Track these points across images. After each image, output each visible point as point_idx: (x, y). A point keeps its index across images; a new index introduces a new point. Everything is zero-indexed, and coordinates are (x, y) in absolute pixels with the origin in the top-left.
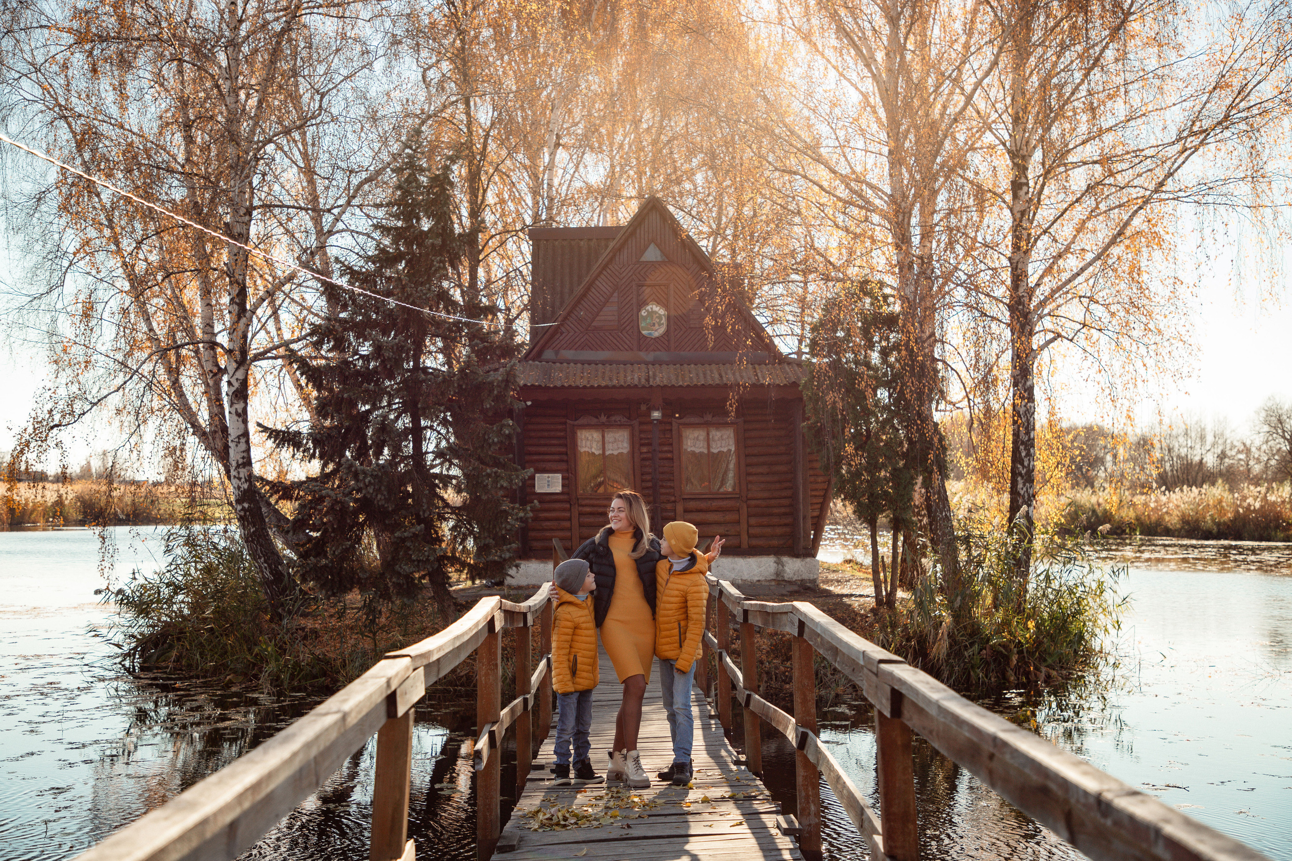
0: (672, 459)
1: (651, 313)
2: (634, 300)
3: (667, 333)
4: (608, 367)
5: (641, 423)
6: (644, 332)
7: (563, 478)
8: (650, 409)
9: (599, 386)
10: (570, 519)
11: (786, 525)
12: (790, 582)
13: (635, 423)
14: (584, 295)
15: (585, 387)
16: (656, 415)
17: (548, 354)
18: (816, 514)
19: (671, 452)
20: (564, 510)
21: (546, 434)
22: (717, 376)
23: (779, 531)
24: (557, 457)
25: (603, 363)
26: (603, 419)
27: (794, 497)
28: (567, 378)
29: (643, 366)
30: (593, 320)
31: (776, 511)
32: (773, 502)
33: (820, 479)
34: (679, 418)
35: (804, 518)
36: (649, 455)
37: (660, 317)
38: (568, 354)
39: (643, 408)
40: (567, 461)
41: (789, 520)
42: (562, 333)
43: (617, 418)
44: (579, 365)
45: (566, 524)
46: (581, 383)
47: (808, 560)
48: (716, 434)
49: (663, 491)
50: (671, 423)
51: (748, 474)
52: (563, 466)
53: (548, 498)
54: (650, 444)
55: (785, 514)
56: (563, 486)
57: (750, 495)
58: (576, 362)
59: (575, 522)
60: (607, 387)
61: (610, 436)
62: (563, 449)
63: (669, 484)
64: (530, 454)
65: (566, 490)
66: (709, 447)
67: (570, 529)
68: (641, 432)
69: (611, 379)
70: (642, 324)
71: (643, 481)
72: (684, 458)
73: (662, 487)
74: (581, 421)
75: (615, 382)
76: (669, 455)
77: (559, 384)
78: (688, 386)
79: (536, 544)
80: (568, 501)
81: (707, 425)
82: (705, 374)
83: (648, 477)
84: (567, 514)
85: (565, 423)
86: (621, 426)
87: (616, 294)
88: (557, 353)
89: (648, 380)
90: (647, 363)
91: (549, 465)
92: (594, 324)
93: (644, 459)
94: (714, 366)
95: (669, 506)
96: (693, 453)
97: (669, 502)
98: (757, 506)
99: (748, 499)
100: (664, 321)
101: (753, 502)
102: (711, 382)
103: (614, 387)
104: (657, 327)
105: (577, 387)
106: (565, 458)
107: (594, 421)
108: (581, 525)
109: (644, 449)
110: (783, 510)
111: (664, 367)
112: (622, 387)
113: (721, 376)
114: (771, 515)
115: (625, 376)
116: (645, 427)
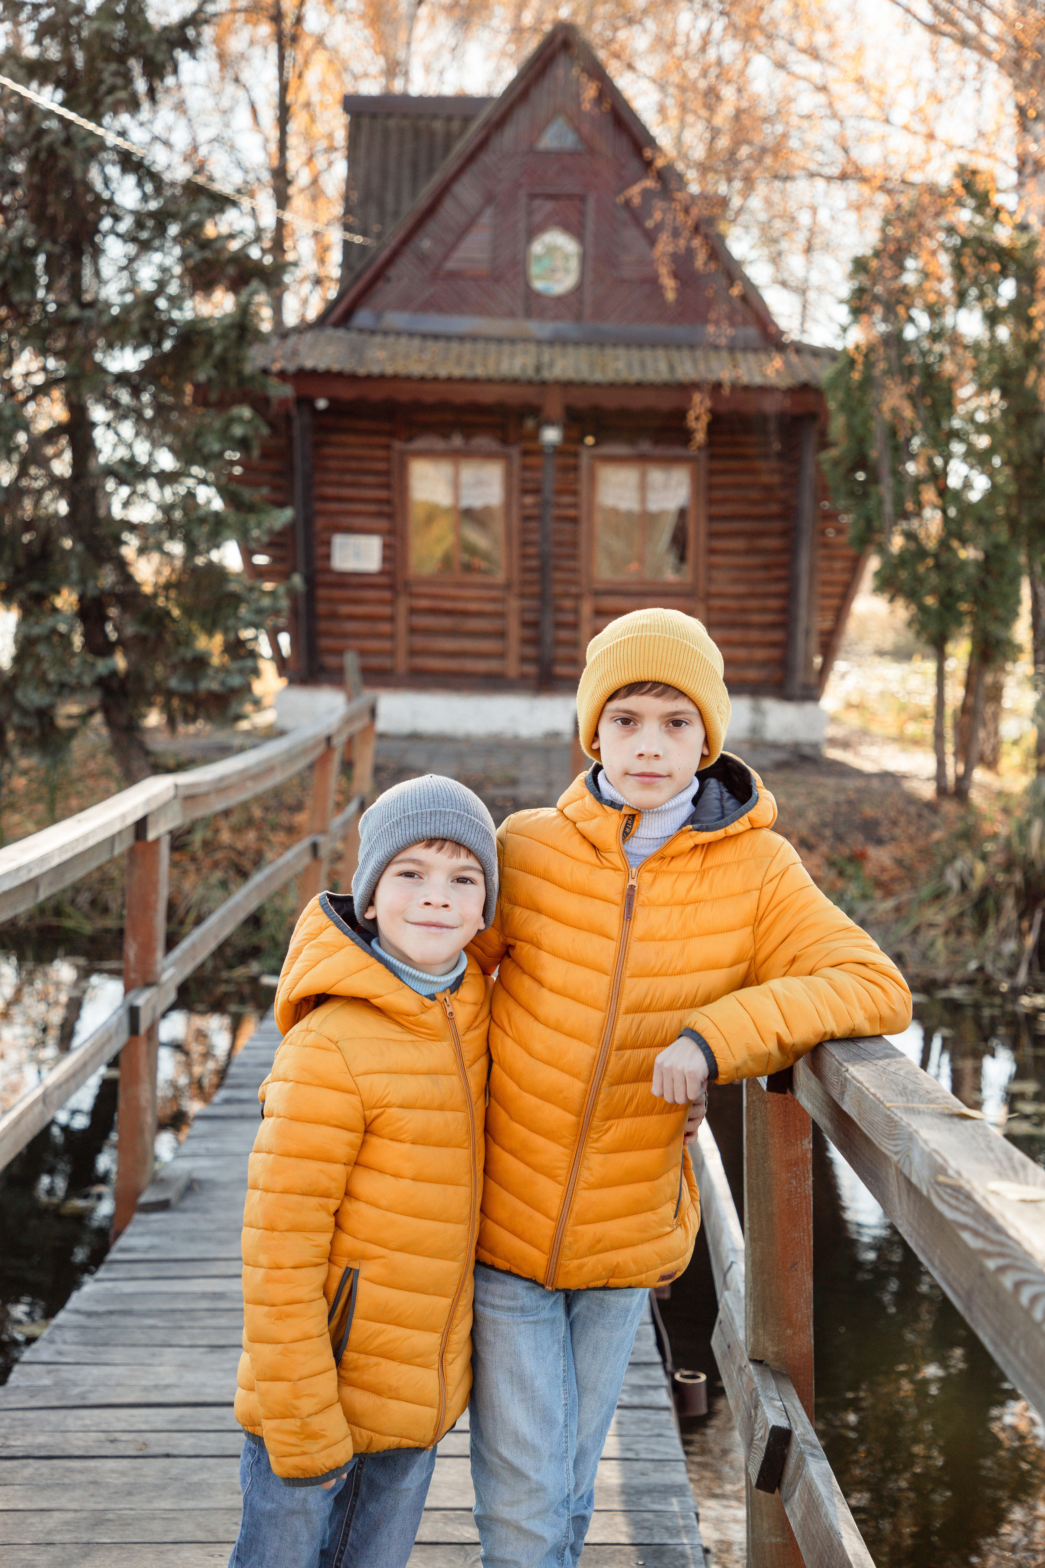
0: (575, 520)
1: (551, 250)
2: (522, 225)
3: (579, 288)
4: (468, 346)
5: (526, 453)
6: (539, 285)
7: (386, 546)
8: (539, 426)
9: (450, 380)
10: (391, 619)
11: (773, 645)
12: (775, 746)
13: (515, 452)
14: (431, 210)
15: (422, 379)
16: (551, 435)
17: (363, 317)
18: (827, 624)
19: (575, 506)
20: (382, 602)
21: (354, 465)
22: (663, 367)
23: (761, 654)
24: (372, 508)
25: (462, 338)
26: (457, 441)
27: (790, 596)
28: (393, 358)
29: (532, 348)
30: (446, 257)
31: (756, 618)
32: (753, 603)
33: (838, 565)
34: (597, 444)
35: (808, 633)
36: (535, 512)
37: (566, 257)
38: (396, 319)
39: (530, 424)
40: (390, 516)
41: (777, 636)
42: (388, 280)
43: (483, 442)
44: (417, 342)
45: (385, 627)
46: (417, 369)
47: (809, 708)
48: (656, 475)
49: (559, 575)
50: (576, 455)
51: (712, 551)
52: (383, 524)
53: (355, 580)
54: (536, 491)
55: (773, 626)
56: (385, 559)
57: (714, 589)
58: (411, 335)
59: (402, 624)
60: (462, 380)
61: (469, 472)
62: (382, 494)
63: (571, 564)
64: (325, 499)
65: (388, 567)
66: (643, 500)
67: (391, 636)
68: (525, 468)
69: (472, 365)
70: (535, 270)
71: (524, 556)
72: (598, 518)
73: (557, 568)
74: (420, 443)
75: (479, 371)
76: (571, 512)
77: (375, 370)
78: (612, 385)
79: (330, 661)
80: (391, 587)
81: (643, 459)
82: (643, 365)
83: (532, 550)
84: (386, 610)
85: (388, 447)
86: (488, 456)
87: (489, 212)
88: (379, 316)
89: (538, 369)
90: (539, 342)
91: (358, 522)
92: (450, 265)
93: (527, 518)
94: (660, 353)
95: (568, 603)
96: (615, 511)
97: (567, 595)
98: (723, 609)
99: (709, 596)
100: (574, 264)
101: (717, 603)
102: (651, 376)
103: (476, 381)
104: (559, 275)
105: (408, 379)
106: (386, 509)
107: (439, 444)
108: (413, 631)
109: (529, 500)
110: (768, 618)
111: (571, 350)
112: (490, 381)
113: (672, 368)
114: (747, 626)
115: (498, 363)
116: (532, 461)
